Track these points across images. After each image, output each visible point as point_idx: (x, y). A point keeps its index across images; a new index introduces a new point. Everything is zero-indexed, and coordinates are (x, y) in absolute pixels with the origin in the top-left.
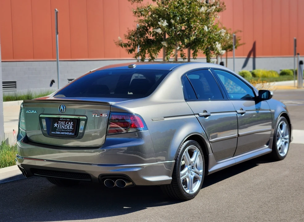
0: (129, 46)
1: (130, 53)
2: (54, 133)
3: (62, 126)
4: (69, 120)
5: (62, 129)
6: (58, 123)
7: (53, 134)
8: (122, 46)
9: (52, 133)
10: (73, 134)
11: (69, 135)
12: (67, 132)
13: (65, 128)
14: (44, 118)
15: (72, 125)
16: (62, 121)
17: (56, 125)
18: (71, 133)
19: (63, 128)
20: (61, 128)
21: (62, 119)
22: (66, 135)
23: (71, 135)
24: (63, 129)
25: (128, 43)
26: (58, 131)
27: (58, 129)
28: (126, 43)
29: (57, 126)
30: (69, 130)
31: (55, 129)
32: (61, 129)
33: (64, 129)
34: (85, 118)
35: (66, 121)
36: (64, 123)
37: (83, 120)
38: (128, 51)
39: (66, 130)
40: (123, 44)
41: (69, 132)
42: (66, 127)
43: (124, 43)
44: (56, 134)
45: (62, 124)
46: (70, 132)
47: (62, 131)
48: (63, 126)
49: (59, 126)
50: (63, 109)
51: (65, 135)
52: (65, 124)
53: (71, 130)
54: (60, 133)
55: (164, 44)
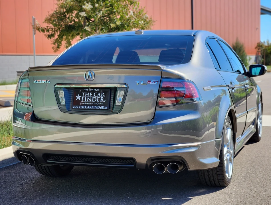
0: (48, 31)
1: (49, 38)
2: (77, 107)
3: (88, 98)
4: (98, 90)
5: (88, 102)
6: (81, 95)
7: (75, 109)
8: (40, 31)
9: (74, 107)
10: (106, 108)
11: (100, 109)
12: (96, 105)
13: (93, 101)
14: (60, 89)
15: (103, 97)
16: (87, 92)
17: (78, 97)
18: (103, 107)
19: (90, 100)
20: (87, 100)
21: (87, 90)
22: (96, 109)
23: (103, 109)
24: (90, 103)
25: (46, 28)
26: (82, 105)
27: (83, 103)
28: (44, 28)
29: (81, 98)
30: (100, 103)
31: (77, 103)
32: (86, 102)
33: (92, 103)
34: (125, 86)
35: (93, 92)
36: (90, 94)
37: (121, 89)
38: (48, 36)
39: (94, 103)
40: (40, 28)
41: (99, 105)
42: (94, 99)
43: (42, 28)
44: (80, 109)
45: (87, 95)
46: (101, 106)
47: (89, 105)
48: (90, 98)
49: (84, 98)
50: (90, 76)
51: (94, 109)
52: (93, 95)
53: (102, 103)
54: (86, 107)
55: (87, 29)
